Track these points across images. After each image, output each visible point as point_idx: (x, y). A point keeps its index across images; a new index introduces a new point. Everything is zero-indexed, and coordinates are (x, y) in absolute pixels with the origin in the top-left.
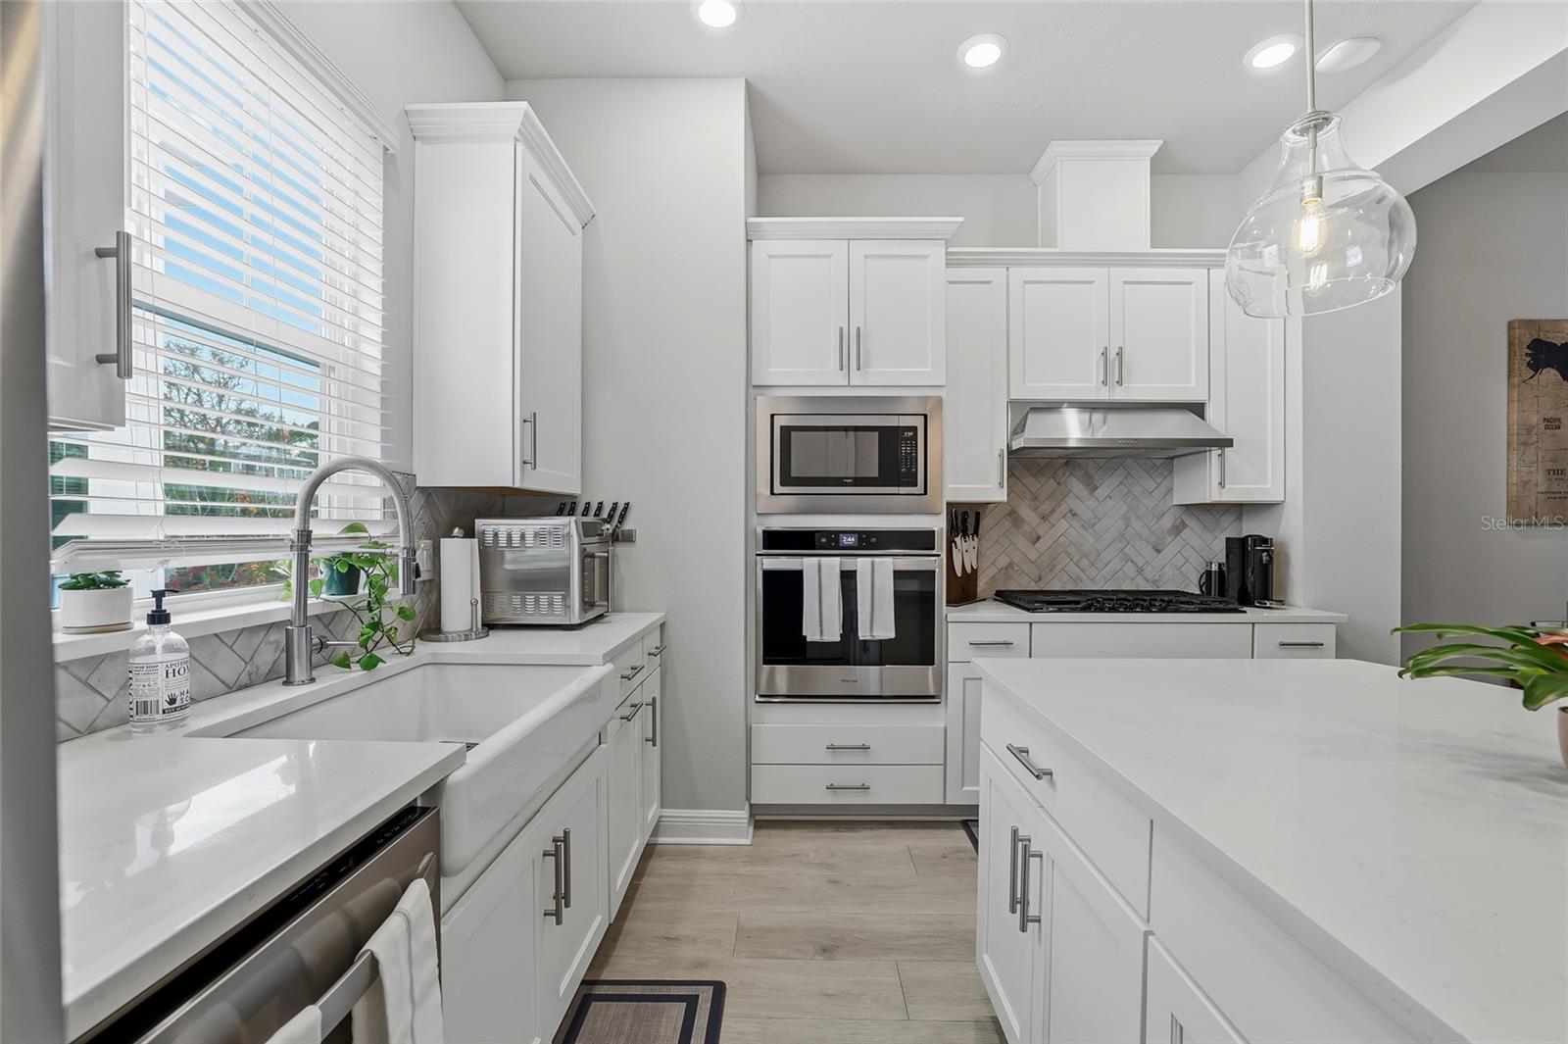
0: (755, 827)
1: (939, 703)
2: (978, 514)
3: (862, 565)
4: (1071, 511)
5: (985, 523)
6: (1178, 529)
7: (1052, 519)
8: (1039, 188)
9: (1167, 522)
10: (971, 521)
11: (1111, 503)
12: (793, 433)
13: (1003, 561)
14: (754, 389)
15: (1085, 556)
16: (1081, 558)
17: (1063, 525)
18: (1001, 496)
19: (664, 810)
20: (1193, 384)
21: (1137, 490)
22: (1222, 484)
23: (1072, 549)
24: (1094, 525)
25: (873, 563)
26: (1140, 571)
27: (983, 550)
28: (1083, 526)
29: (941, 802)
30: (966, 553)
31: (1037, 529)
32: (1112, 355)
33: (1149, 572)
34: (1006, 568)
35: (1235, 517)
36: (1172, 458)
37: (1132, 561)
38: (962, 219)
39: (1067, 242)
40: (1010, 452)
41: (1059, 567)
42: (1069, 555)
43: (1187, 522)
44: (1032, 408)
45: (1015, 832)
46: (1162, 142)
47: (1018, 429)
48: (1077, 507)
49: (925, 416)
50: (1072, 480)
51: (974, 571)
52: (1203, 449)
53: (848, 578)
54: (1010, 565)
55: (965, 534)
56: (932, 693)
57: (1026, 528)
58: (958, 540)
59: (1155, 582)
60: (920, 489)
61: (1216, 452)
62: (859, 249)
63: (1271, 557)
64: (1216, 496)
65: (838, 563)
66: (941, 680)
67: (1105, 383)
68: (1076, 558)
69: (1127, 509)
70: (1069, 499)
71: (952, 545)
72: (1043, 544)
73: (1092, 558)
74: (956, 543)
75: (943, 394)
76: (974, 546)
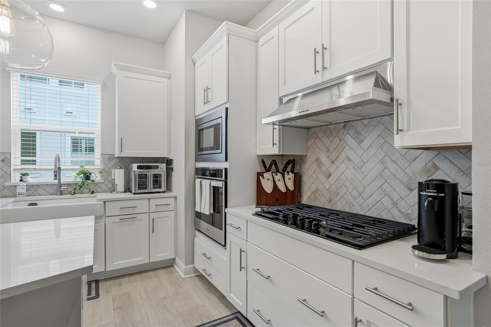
1: (226, 250)
4: (347, 157)
7: (337, 163)
11: (372, 151)
13: (314, 187)
15: (356, 189)
17: (343, 167)
22: (402, 131)
23: (348, 183)
24: (362, 167)
27: (305, 181)
28: (354, 168)
31: (329, 169)
34: (315, 192)
37: (388, 196)
41: (341, 194)
42: (346, 187)
43: (438, 165)
48: (351, 154)
49: (222, 118)
50: (348, 137)
54: (317, 190)
57: (324, 168)
60: (220, 150)
62: (210, 54)
66: (225, 239)
67: (319, 71)
68: (350, 190)
69: (383, 154)
70: (347, 149)
71: (260, 177)
72: (332, 179)
73: (360, 190)
74: (263, 176)
75: (227, 105)
76: (290, 178)
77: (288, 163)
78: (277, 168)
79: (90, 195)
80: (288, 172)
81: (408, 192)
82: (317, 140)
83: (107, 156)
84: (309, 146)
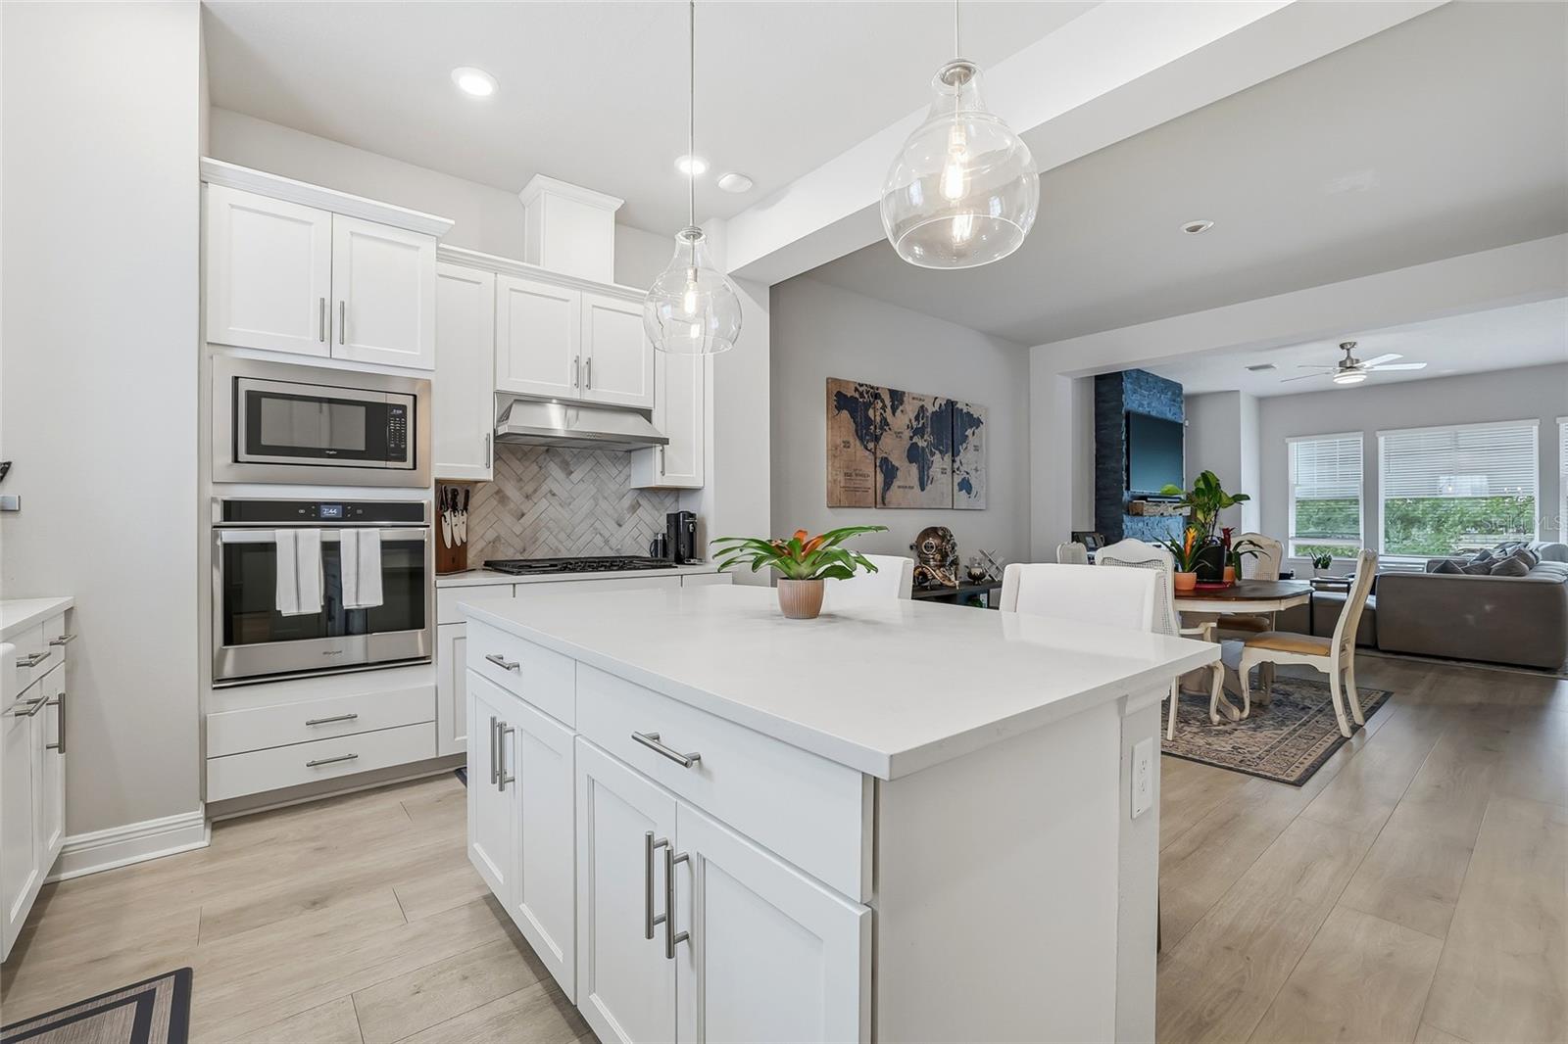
0: (213, 829)
1: (430, 663)
2: (467, 493)
3: (346, 536)
4: (551, 491)
5: (474, 501)
6: (634, 507)
7: (534, 498)
8: (527, 209)
9: (627, 502)
10: (461, 499)
11: (582, 485)
12: (263, 400)
13: (491, 535)
14: (209, 347)
15: (562, 529)
16: (559, 532)
17: (544, 504)
18: (488, 475)
19: (68, 838)
20: (643, 395)
21: (603, 476)
22: (663, 473)
23: (551, 524)
24: (570, 504)
25: (358, 533)
26: (607, 542)
27: (472, 525)
28: (560, 504)
29: (434, 756)
30: (456, 527)
31: (521, 506)
32: (583, 363)
33: (613, 542)
35: (673, 500)
36: (630, 451)
37: (601, 535)
38: (453, 222)
39: (548, 264)
40: (497, 437)
41: (542, 540)
42: (549, 529)
43: (641, 503)
44: (515, 400)
45: (493, 720)
46: (623, 201)
47: (504, 417)
48: (555, 487)
49: (415, 396)
50: (552, 464)
51: (464, 544)
52: (650, 445)
53: (331, 550)
54: (498, 538)
55: (454, 509)
56: (422, 654)
57: (512, 505)
58: (447, 514)
59: (618, 550)
60: (409, 463)
61: (659, 448)
62: (344, 225)
63: (694, 530)
64: (659, 481)
65: (318, 535)
66: (431, 642)
67: (577, 385)
68: (555, 532)
69: (595, 490)
70: (549, 481)
71: (441, 518)
72: (527, 520)
73: (568, 531)
74: (445, 518)
81: (617, 527)
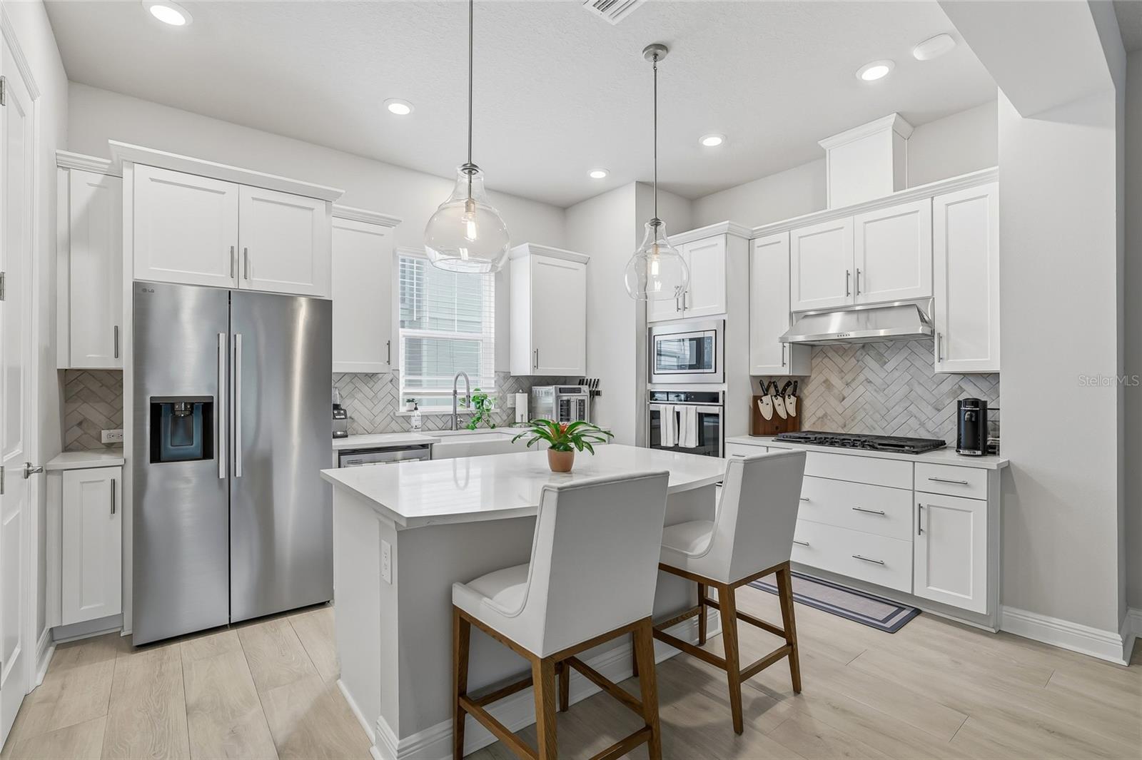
3: (683, 409)
4: (867, 379)
6: (955, 392)
7: (854, 385)
9: (947, 387)
11: (897, 374)
13: (820, 413)
14: (649, 324)
15: (877, 412)
16: (874, 413)
17: (861, 389)
20: (918, 286)
21: (918, 363)
22: (942, 359)
23: (867, 406)
24: (884, 390)
27: (807, 406)
28: (875, 390)
30: (779, 406)
31: (842, 392)
32: (855, 274)
34: (822, 418)
37: (915, 417)
42: (865, 410)
43: (963, 387)
44: (805, 316)
46: (898, 114)
48: (871, 376)
49: (716, 330)
50: (868, 358)
51: (797, 419)
54: (825, 415)
55: (780, 395)
57: (836, 391)
58: (767, 399)
60: (713, 369)
64: (939, 368)
65: (675, 408)
67: (848, 294)
68: (871, 413)
69: (910, 378)
70: (866, 371)
71: (759, 401)
72: (847, 403)
73: (883, 412)
74: (761, 400)
75: (725, 317)
76: (791, 402)
77: (788, 384)
78: (777, 391)
79: (489, 430)
80: (789, 396)
81: (935, 412)
82: (826, 360)
83: (502, 375)
84: (814, 365)
